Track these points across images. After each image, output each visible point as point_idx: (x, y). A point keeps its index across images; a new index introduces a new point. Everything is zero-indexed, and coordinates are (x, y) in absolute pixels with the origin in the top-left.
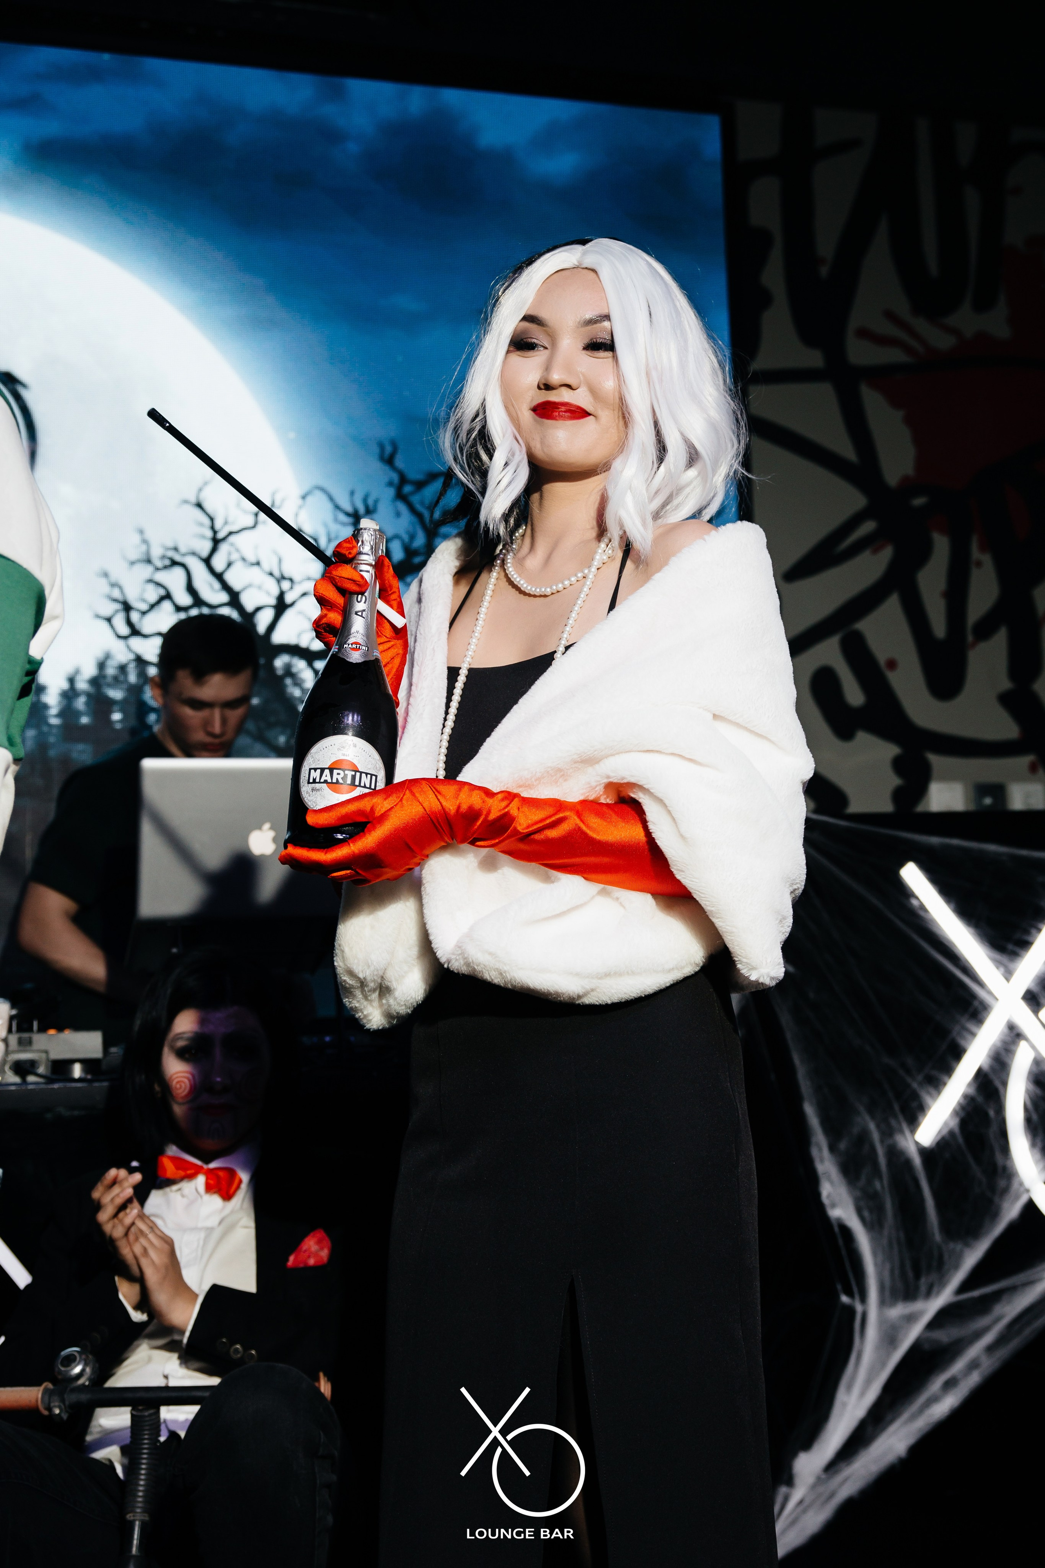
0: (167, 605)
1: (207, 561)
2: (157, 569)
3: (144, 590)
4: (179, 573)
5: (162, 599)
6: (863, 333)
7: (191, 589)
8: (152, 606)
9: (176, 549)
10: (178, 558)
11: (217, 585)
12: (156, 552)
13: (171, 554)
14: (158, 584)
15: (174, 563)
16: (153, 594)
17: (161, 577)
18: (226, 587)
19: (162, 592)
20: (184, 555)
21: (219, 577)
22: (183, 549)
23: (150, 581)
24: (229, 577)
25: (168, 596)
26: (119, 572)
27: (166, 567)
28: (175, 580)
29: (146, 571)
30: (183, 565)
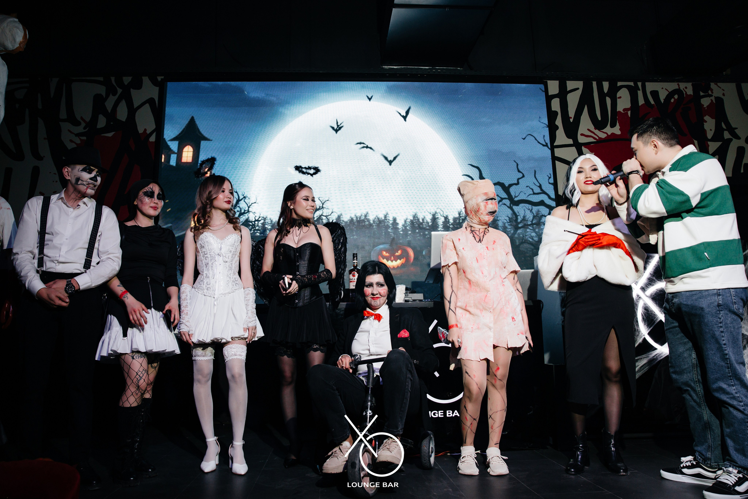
6: (582, 135)
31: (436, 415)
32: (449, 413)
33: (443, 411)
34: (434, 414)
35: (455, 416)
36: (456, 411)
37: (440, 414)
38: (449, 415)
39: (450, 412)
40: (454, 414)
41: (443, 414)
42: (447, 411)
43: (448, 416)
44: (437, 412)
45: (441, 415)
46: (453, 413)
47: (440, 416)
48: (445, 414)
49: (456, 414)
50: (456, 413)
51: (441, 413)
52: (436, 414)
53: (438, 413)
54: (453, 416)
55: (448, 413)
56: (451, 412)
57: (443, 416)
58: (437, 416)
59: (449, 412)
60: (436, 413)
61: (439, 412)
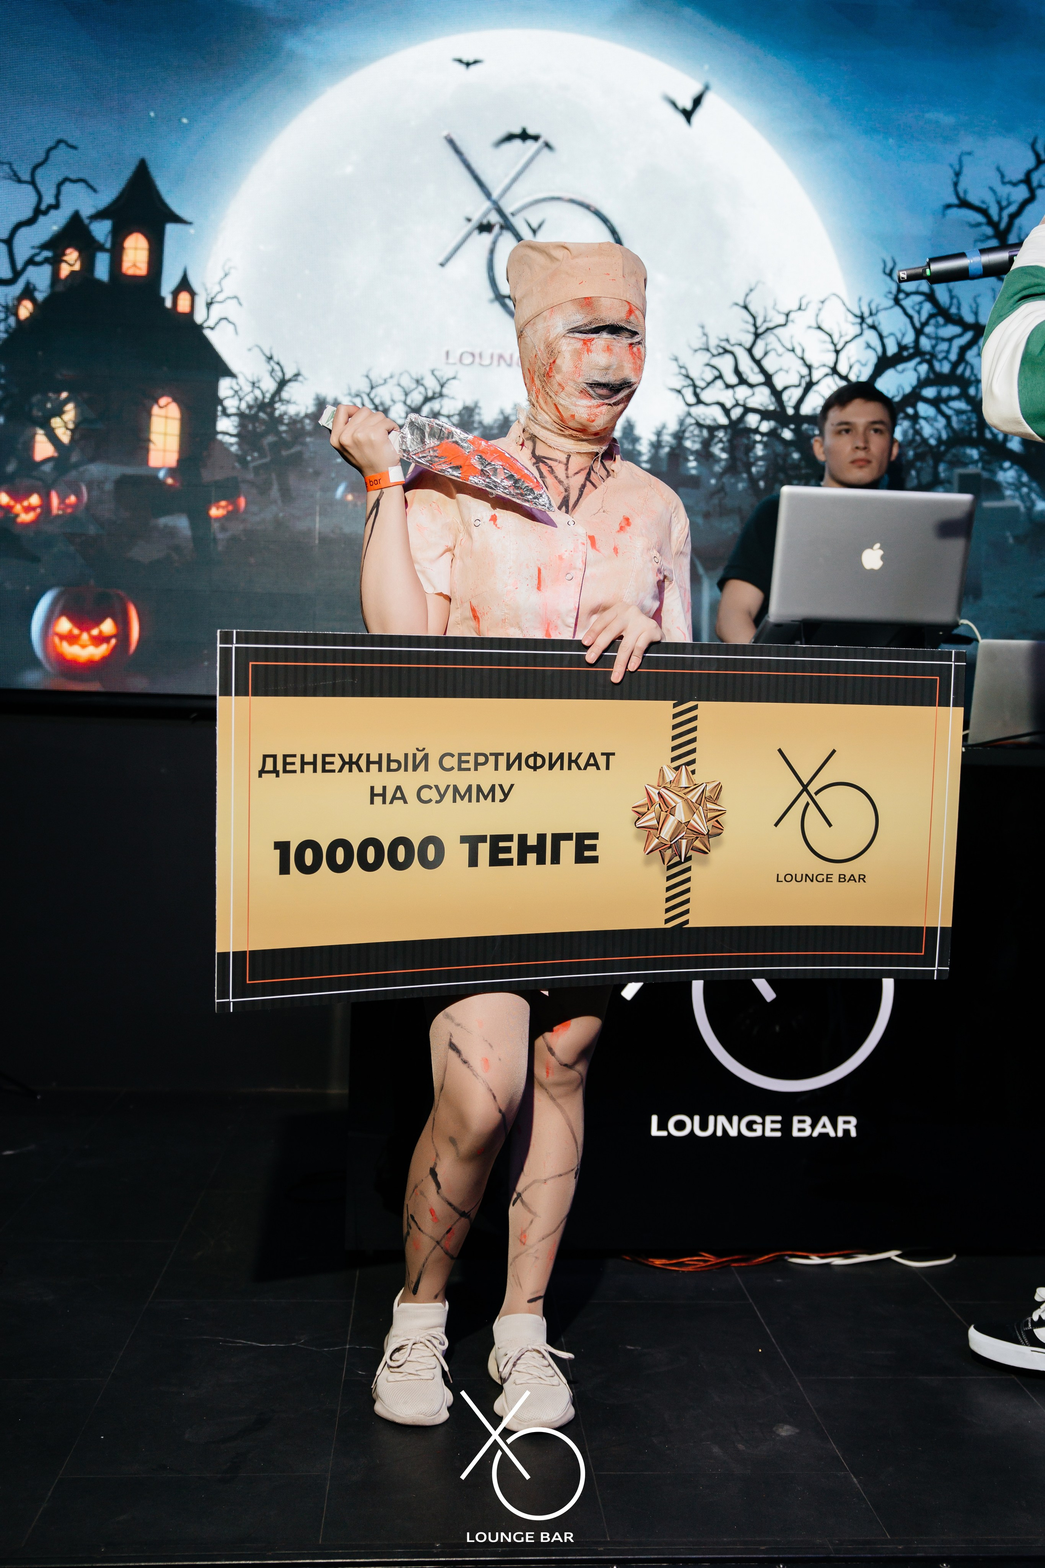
0: (720, 383)
1: (751, 351)
2: (714, 356)
3: (703, 371)
4: (729, 357)
5: (716, 378)
7: (737, 372)
8: (709, 384)
9: (726, 339)
10: (728, 347)
11: (756, 369)
12: (712, 341)
13: (723, 343)
14: (714, 367)
15: (725, 351)
16: (709, 375)
17: (715, 361)
18: (763, 371)
19: (717, 373)
20: (733, 345)
21: (758, 362)
22: (732, 341)
23: (708, 365)
24: (766, 363)
25: (720, 377)
26: (685, 357)
27: (719, 354)
28: (726, 364)
29: (705, 357)
30: (732, 353)
31: (755, 1130)
32: (802, 1126)
33: (779, 1118)
34: (750, 1126)
35: (821, 1134)
36: (825, 1119)
37: (769, 1126)
38: (802, 1130)
39: (803, 1122)
40: (819, 1130)
41: (778, 1126)
42: (796, 1119)
43: (795, 1133)
44: (758, 1119)
45: (773, 1130)
46: (813, 1126)
47: (768, 1134)
48: (786, 1126)
49: (824, 1131)
50: (824, 1126)
51: (773, 1122)
52: (755, 1127)
53: (763, 1124)
54: (815, 1134)
55: (796, 1126)
56: (808, 1120)
57: (778, 1134)
58: (759, 1133)
59: (800, 1121)
60: (755, 1122)
61: (769, 1119)
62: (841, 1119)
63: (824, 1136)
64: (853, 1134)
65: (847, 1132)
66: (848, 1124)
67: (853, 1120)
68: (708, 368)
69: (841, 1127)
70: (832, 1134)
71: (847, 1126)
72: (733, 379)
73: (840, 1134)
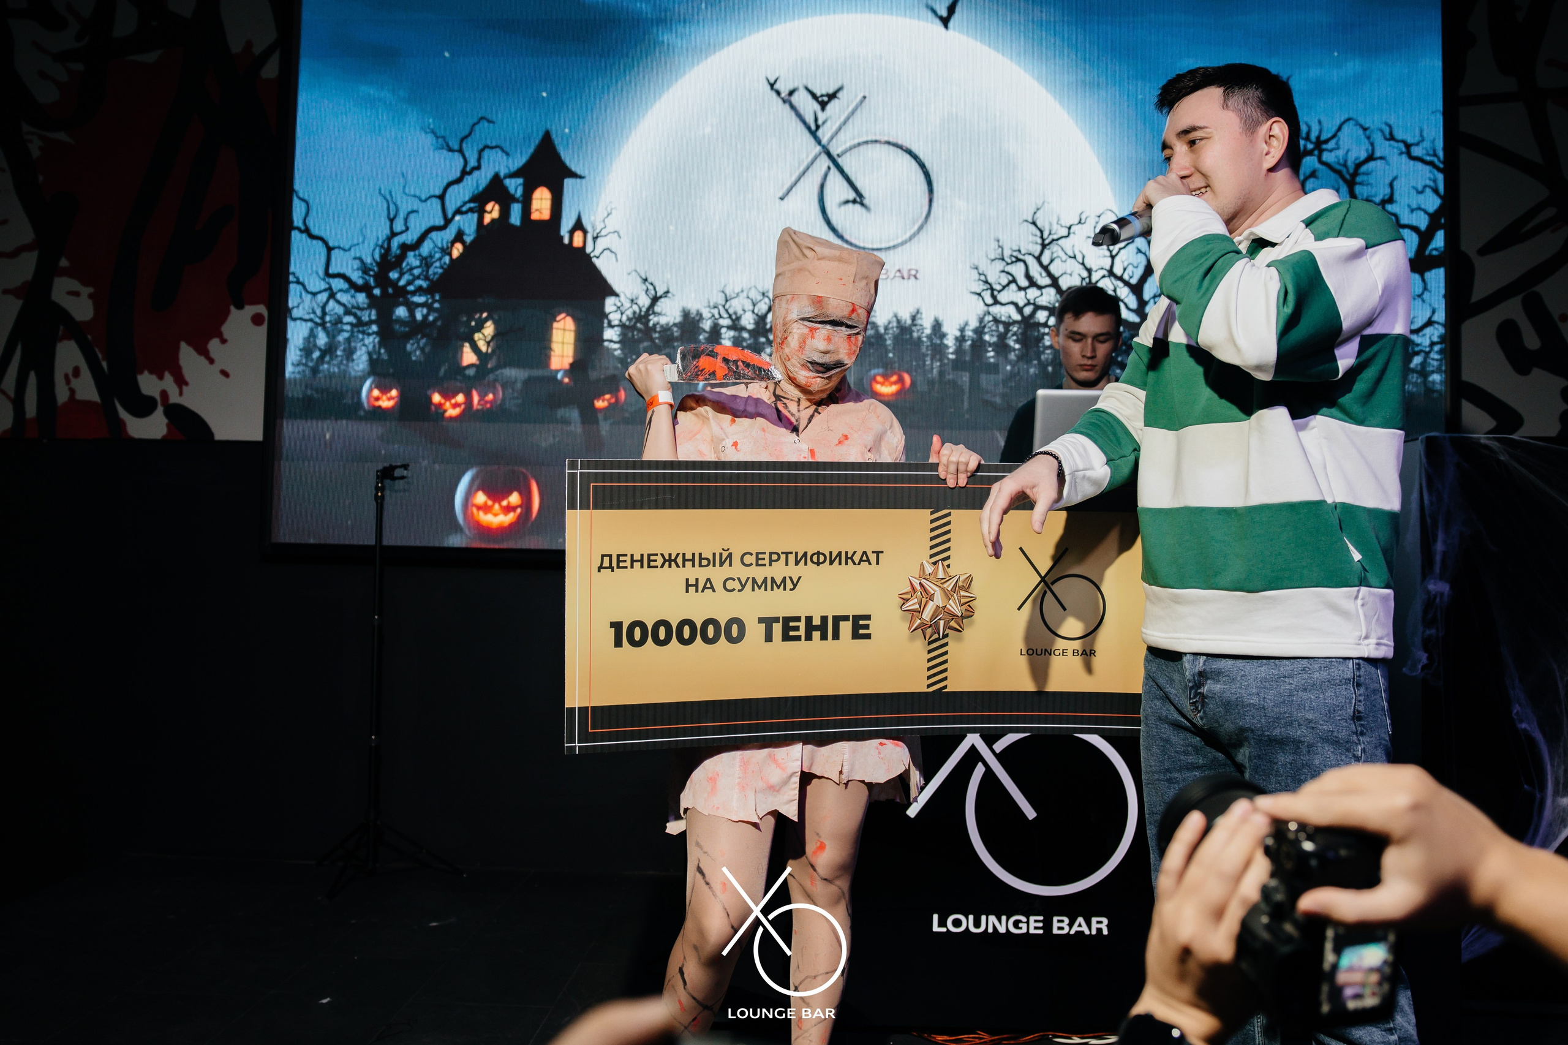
0: (1013, 286)
1: (1038, 259)
2: (1008, 264)
3: (999, 277)
4: (1021, 265)
5: (1010, 282)
7: (1028, 276)
8: (1004, 287)
9: (1019, 251)
10: (1020, 256)
11: (1044, 274)
12: (1007, 253)
13: (1015, 254)
14: (1008, 273)
15: (1018, 260)
16: (1004, 280)
17: (1009, 269)
18: (1050, 275)
19: (1011, 278)
20: (1024, 255)
21: (1046, 268)
22: (1023, 252)
23: (1003, 271)
24: (1052, 268)
25: (1014, 281)
26: (984, 266)
27: (1012, 262)
28: (1018, 270)
29: (1001, 265)
30: (1024, 262)
31: (1021, 928)
32: (1061, 925)
33: (1041, 918)
34: (1016, 924)
35: (1077, 932)
36: (1080, 920)
37: (1032, 924)
38: (1060, 928)
39: (1062, 921)
40: (1075, 928)
41: (1041, 925)
42: (1055, 919)
43: (1055, 931)
44: (1024, 919)
45: (1036, 928)
46: (1071, 925)
47: (1032, 931)
48: (1047, 925)
49: (1080, 929)
50: (1080, 925)
51: (1036, 921)
52: (1020, 924)
53: (1028, 923)
54: (1072, 932)
55: (1056, 925)
56: (1066, 920)
57: (1041, 932)
58: (1024, 930)
59: (1059, 921)
60: (1020, 921)
61: (1032, 918)
62: (1094, 920)
63: (1080, 934)
64: (1105, 932)
65: (1099, 930)
66: (1101, 924)
67: (1105, 921)
68: (1004, 274)
69: (1094, 926)
70: (1087, 932)
71: (1099, 926)
72: (1024, 283)
73: (1094, 932)
